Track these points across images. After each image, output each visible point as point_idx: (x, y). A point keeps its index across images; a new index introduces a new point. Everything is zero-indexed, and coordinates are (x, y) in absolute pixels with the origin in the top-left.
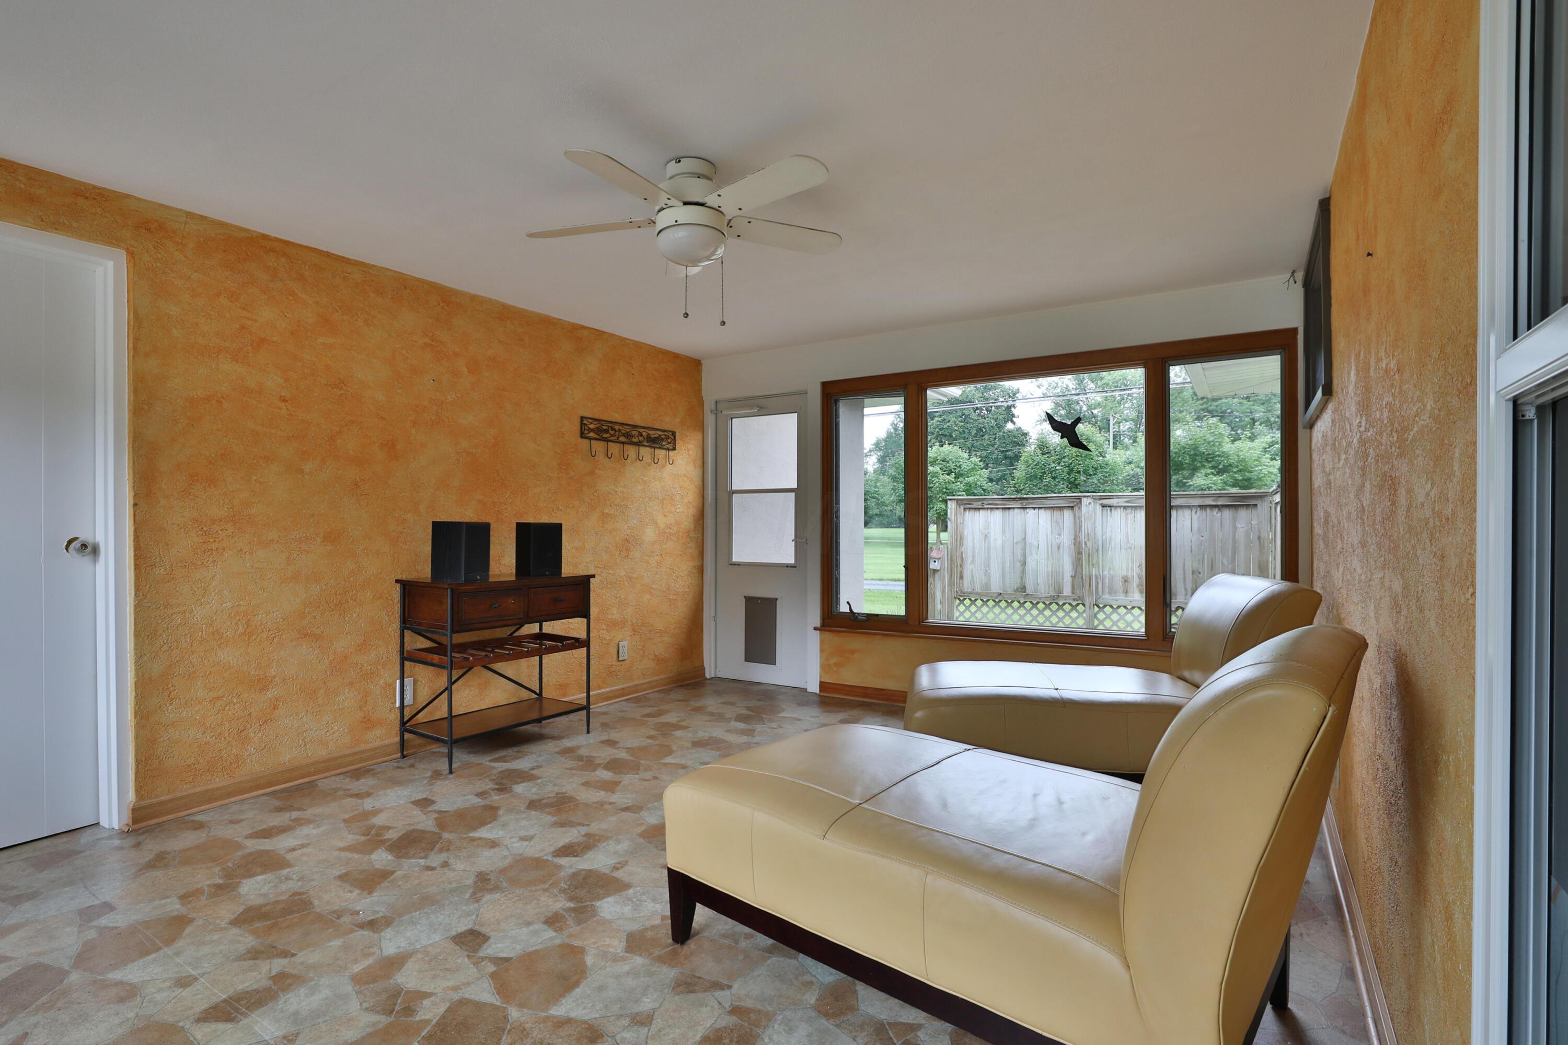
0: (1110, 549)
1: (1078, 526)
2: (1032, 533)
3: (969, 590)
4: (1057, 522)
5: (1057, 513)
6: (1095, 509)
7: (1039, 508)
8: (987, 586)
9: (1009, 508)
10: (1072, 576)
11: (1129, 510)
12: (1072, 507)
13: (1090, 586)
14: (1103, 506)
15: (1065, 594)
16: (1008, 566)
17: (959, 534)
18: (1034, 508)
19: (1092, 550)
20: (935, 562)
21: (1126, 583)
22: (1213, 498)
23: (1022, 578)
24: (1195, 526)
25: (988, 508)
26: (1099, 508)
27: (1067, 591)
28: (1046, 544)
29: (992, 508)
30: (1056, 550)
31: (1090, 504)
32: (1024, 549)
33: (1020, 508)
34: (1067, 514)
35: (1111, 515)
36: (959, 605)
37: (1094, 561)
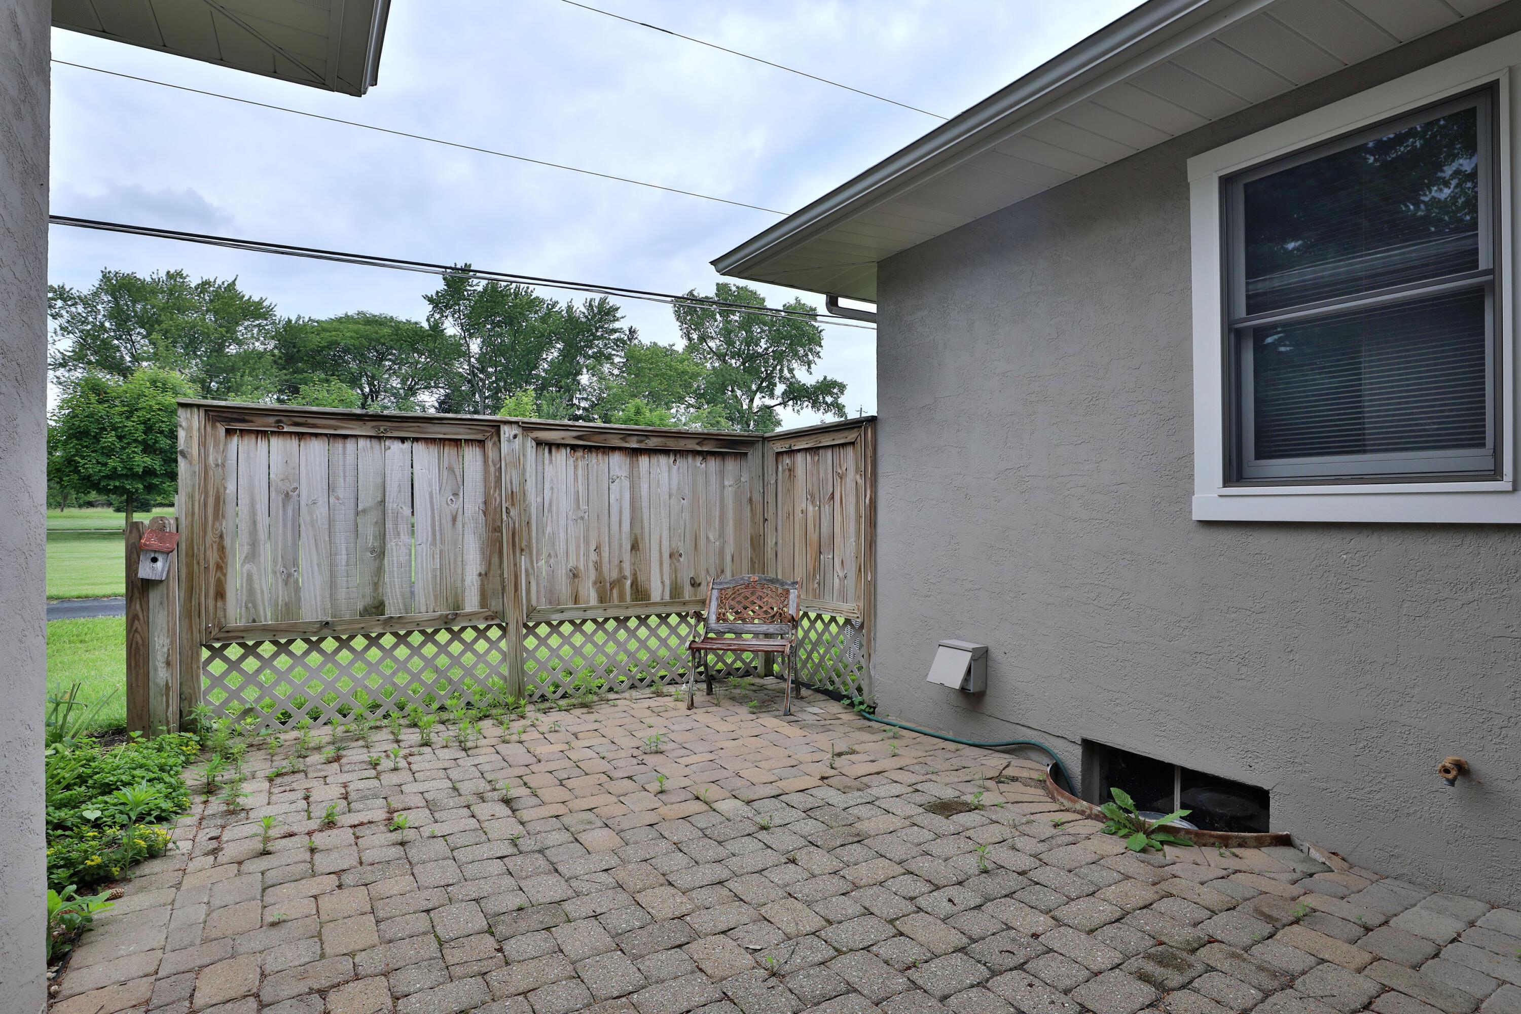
0: (549, 522)
1: (492, 478)
2: (400, 491)
3: (241, 623)
4: (451, 469)
5: (449, 452)
6: (524, 447)
7: (416, 440)
8: (290, 608)
9: (345, 437)
10: (480, 574)
11: (579, 453)
12: (480, 441)
13: (516, 590)
14: (539, 443)
15: (468, 609)
16: (344, 563)
17: (212, 493)
18: (403, 440)
19: (520, 525)
20: (154, 560)
21: (576, 580)
22: (697, 441)
23: (376, 585)
24: (675, 482)
25: (291, 433)
26: (530, 444)
27: (472, 603)
28: (429, 514)
29: (303, 434)
30: (450, 524)
31: (515, 436)
32: (382, 524)
33: (371, 437)
34: (472, 457)
35: (551, 461)
36: (209, 660)
37: (524, 544)
